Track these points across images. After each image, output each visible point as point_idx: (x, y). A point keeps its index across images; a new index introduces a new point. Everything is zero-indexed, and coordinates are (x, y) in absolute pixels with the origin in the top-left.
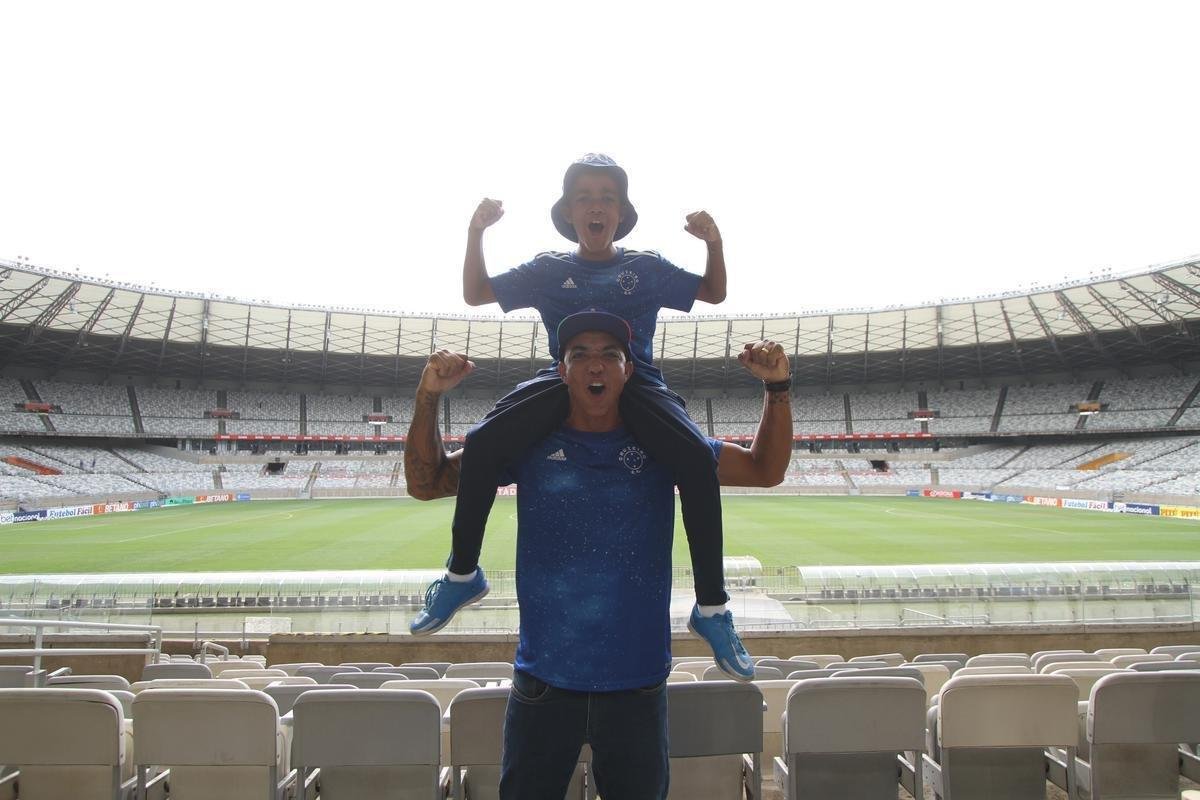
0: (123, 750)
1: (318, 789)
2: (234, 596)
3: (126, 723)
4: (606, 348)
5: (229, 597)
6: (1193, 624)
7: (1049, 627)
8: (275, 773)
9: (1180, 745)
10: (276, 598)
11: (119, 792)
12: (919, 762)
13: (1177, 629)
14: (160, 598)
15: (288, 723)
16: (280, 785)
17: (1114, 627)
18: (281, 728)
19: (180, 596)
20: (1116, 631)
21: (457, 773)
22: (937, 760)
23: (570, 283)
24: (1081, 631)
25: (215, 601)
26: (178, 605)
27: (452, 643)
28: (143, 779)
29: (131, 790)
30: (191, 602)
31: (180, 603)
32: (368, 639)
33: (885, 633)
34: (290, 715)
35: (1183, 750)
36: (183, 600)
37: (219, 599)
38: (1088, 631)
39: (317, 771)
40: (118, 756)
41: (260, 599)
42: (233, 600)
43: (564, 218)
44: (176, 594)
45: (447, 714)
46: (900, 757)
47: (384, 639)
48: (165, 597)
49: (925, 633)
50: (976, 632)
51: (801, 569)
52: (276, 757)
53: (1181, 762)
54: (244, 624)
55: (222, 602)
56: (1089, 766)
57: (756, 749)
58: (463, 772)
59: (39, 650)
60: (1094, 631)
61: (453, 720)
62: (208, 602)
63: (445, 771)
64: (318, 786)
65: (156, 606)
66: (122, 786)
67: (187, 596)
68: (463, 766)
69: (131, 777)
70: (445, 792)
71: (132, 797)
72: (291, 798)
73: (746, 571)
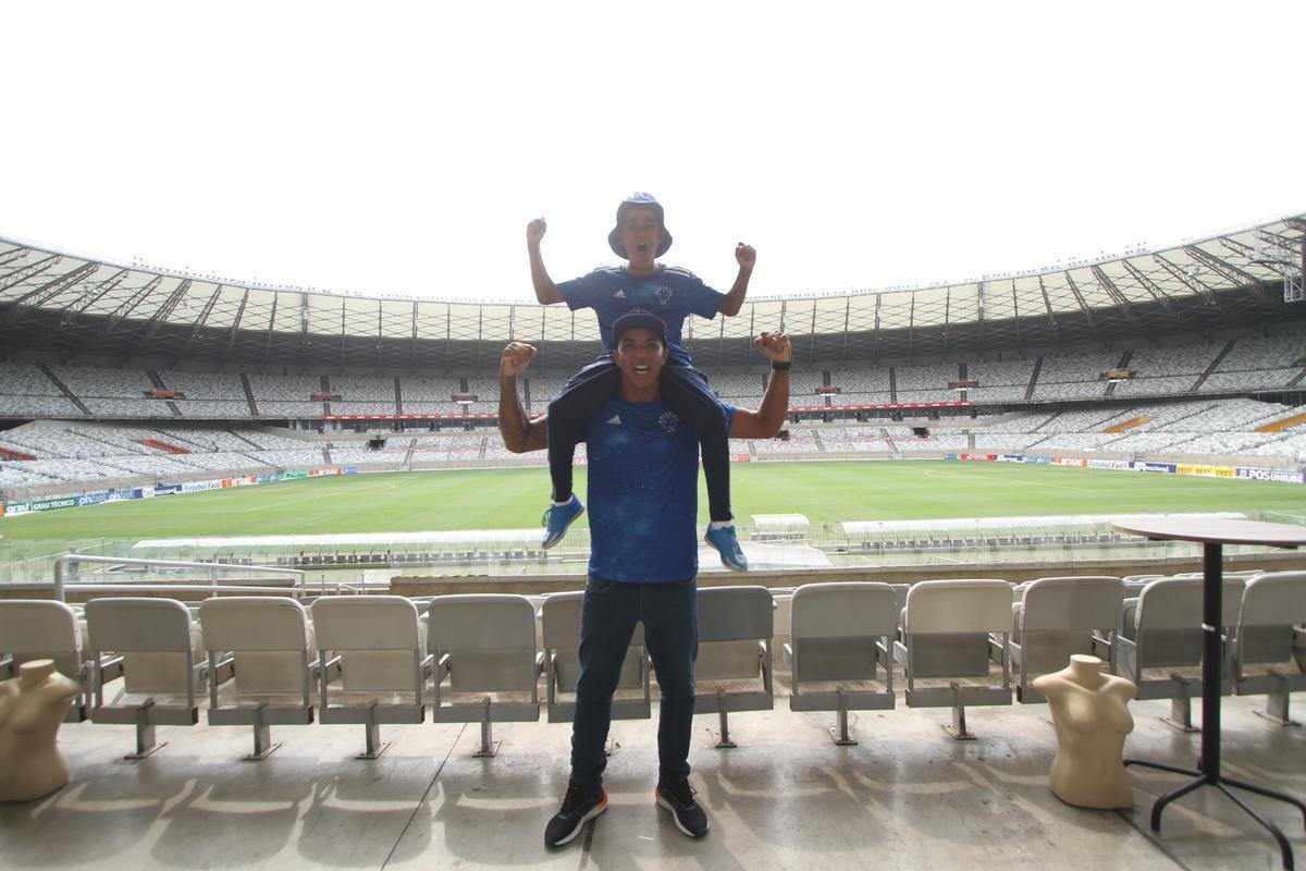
0: (308, 640)
1: (448, 669)
2: (351, 554)
3: (309, 623)
4: (648, 340)
7: (1042, 564)
8: (418, 656)
9: (1095, 631)
11: (308, 669)
12: (890, 646)
13: (1153, 564)
15: (425, 620)
16: (422, 664)
17: (1099, 563)
18: (422, 627)
19: (305, 555)
21: (548, 654)
22: (905, 645)
23: (620, 294)
24: (1070, 566)
25: (335, 559)
26: (304, 563)
27: (541, 582)
28: (323, 661)
29: (315, 669)
30: (315, 559)
31: (306, 561)
32: (471, 580)
33: (902, 570)
34: (426, 615)
35: (1097, 636)
36: (308, 559)
37: (339, 557)
38: (1075, 566)
39: (446, 656)
40: (305, 644)
41: (373, 557)
42: (350, 557)
43: (617, 242)
45: (540, 613)
46: (878, 643)
47: (484, 580)
49: (936, 570)
50: (979, 568)
51: (843, 524)
52: (418, 643)
53: (1094, 646)
55: (341, 559)
56: (1020, 647)
57: (768, 636)
58: (553, 656)
60: (1078, 566)
61: (544, 618)
62: (329, 559)
63: (539, 656)
64: (448, 666)
65: (285, 563)
66: (310, 665)
67: (311, 555)
68: (553, 650)
69: (315, 659)
70: (541, 668)
71: (317, 674)
72: (429, 673)
73: (793, 526)
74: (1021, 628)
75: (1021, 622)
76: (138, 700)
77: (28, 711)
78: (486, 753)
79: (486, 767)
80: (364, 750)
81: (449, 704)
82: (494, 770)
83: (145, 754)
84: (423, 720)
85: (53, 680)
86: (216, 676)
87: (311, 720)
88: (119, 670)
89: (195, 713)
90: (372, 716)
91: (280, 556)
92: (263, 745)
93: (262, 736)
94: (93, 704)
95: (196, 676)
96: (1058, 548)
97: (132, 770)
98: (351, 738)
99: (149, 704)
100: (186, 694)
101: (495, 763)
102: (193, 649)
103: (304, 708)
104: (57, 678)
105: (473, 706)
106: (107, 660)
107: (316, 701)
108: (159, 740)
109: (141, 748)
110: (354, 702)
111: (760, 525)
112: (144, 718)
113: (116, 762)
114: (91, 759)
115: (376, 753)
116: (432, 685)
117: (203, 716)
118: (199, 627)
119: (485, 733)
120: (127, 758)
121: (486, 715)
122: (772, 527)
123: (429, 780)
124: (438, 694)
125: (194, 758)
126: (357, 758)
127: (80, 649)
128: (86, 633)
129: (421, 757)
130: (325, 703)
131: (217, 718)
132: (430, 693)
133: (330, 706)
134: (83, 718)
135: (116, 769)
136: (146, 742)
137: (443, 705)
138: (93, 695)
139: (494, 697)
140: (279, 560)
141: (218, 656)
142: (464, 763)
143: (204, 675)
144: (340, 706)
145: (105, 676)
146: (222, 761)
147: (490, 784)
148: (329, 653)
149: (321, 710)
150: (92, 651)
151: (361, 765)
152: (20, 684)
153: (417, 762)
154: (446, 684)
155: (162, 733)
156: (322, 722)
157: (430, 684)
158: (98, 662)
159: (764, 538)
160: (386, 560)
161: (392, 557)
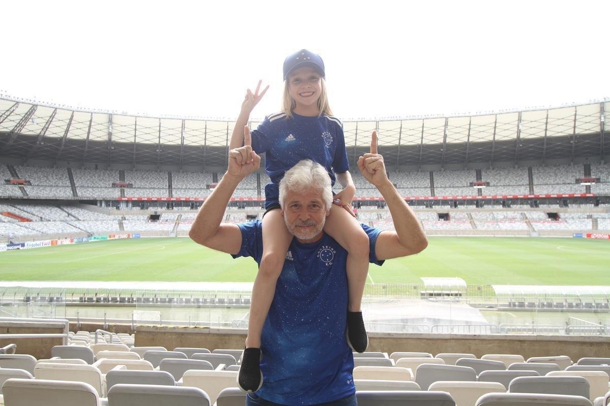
2: (130, 296)
5: (127, 297)
10: (153, 299)
14: (87, 297)
19: (98, 296)
25: (118, 299)
26: (97, 301)
30: (105, 299)
31: (98, 300)
36: (100, 299)
37: (121, 298)
41: (144, 299)
42: (129, 299)
44: (96, 295)
47: (207, 330)
48: (90, 296)
51: (494, 286)
54: (133, 315)
55: (123, 300)
62: (114, 300)
65: (85, 301)
67: (102, 296)
73: (455, 288)
91: (82, 296)
111: (427, 286)
122: (436, 288)
140: (81, 299)
159: (431, 295)
160: (153, 301)
161: (157, 299)
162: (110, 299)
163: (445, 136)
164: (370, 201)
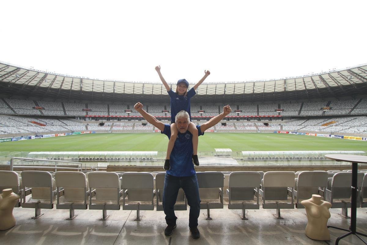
0: (86, 184)
1: (127, 194)
6: (341, 165)
7: (303, 166)
8: (118, 190)
9: (319, 187)
10: (104, 158)
12: (258, 190)
13: (336, 167)
14: (75, 158)
15: (121, 179)
16: (120, 192)
17: (320, 166)
18: (120, 181)
19: (80, 158)
20: (320, 167)
21: (157, 190)
22: (263, 190)
24: (311, 167)
25: (89, 159)
26: (79, 160)
27: (152, 168)
28: (91, 191)
29: (88, 193)
30: (83, 159)
32: (131, 167)
34: (121, 178)
35: (320, 189)
38: (313, 167)
39: (127, 190)
40: (85, 186)
41: (100, 159)
42: (93, 159)
44: (79, 157)
45: (155, 178)
46: (254, 189)
47: (135, 167)
48: (76, 158)
49: (271, 167)
50: (284, 167)
51: (242, 152)
52: (119, 186)
53: (319, 192)
54: (97, 164)
55: (91, 159)
56: (297, 191)
57: (222, 187)
58: (158, 191)
59: (56, 167)
61: (156, 180)
62: (87, 159)
63: (154, 190)
64: (127, 193)
65: (74, 160)
66: (87, 192)
67: (81, 158)
68: (158, 189)
69: (88, 190)
70: (155, 194)
71: (89, 194)
72: (122, 195)
73: (227, 152)
74: (297, 186)
75: (297, 184)
76: (35, 201)
77: (5, 204)
78: (138, 219)
79: (138, 223)
80: (102, 217)
81: (127, 205)
82: (140, 225)
83: (38, 217)
84: (120, 209)
85: (11, 195)
86: (59, 194)
87: (87, 208)
88: (30, 192)
89: (52, 205)
90: (105, 208)
91: (73, 158)
92: (72, 215)
93: (72, 213)
94: (23, 202)
95: (53, 194)
96: (308, 161)
97: (33, 221)
98: (99, 214)
99: (39, 202)
100: (50, 200)
101: (141, 222)
102: (52, 186)
103: (85, 205)
104: (13, 193)
105: (134, 205)
106: (27, 189)
107: (88, 202)
108: (42, 213)
109: (36, 215)
110: (99, 203)
111: (217, 152)
112: (37, 206)
113: (29, 219)
114: (22, 218)
115: (106, 219)
116: (123, 198)
117: (55, 206)
118: (55, 180)
119: (138, 213)
120: (32, 218)
121: (138, 208)
122: (220, 153)
123: (121, 227)
124: (124, 201)
125: (52, 219)
126: (100, 220)
127: (19, 186)
128: (21, 181)
129: (119, 220)
130: (91, 203)
131: (59, 207)
132: (122, 201)
133: (92, 204)
134: (19, 206)
135: (29, 221)
136: (38, 214)
137: (126, 205)
138: (23, 199)
139: (140, 202)
141: (60, 188)
142: (132, 222)
143: (55, 194)
144: (95, 204)
145: (26, 193)
146: (60, 220)
147: (139, 229)
148: (92, 189)
149: (90, 205)
150: (23, 186)
151: (101, 222)
152: (2, 195)
153: (118, 221)
154: (126, 198)
155: (43, 211)
156: (90, 209)
157: (122, 198)
158: (25, 189)
159: (218, 156)
160: (104, 160)
161: (106, 159)
162: (85, 159)
163: (225, 91)
164: (194, 118)
